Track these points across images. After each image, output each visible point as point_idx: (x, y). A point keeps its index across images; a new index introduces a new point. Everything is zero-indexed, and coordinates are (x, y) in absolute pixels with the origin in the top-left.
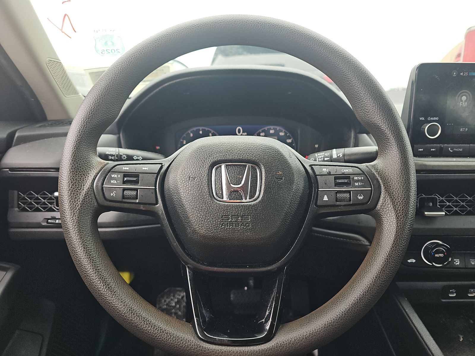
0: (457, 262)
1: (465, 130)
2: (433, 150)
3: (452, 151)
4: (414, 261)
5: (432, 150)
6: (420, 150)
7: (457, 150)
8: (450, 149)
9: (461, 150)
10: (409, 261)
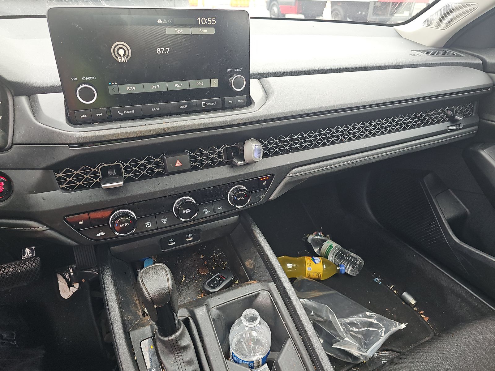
0: (149, 225)
1: (132, 89)
2: (100, 115)
3: (122, 114)
4: (103, 234)
5: (97, 115)
6: (83, 116)
7: (128, 112)
8: (119, 112)
9: (132, 112)
10: (98, 235)
